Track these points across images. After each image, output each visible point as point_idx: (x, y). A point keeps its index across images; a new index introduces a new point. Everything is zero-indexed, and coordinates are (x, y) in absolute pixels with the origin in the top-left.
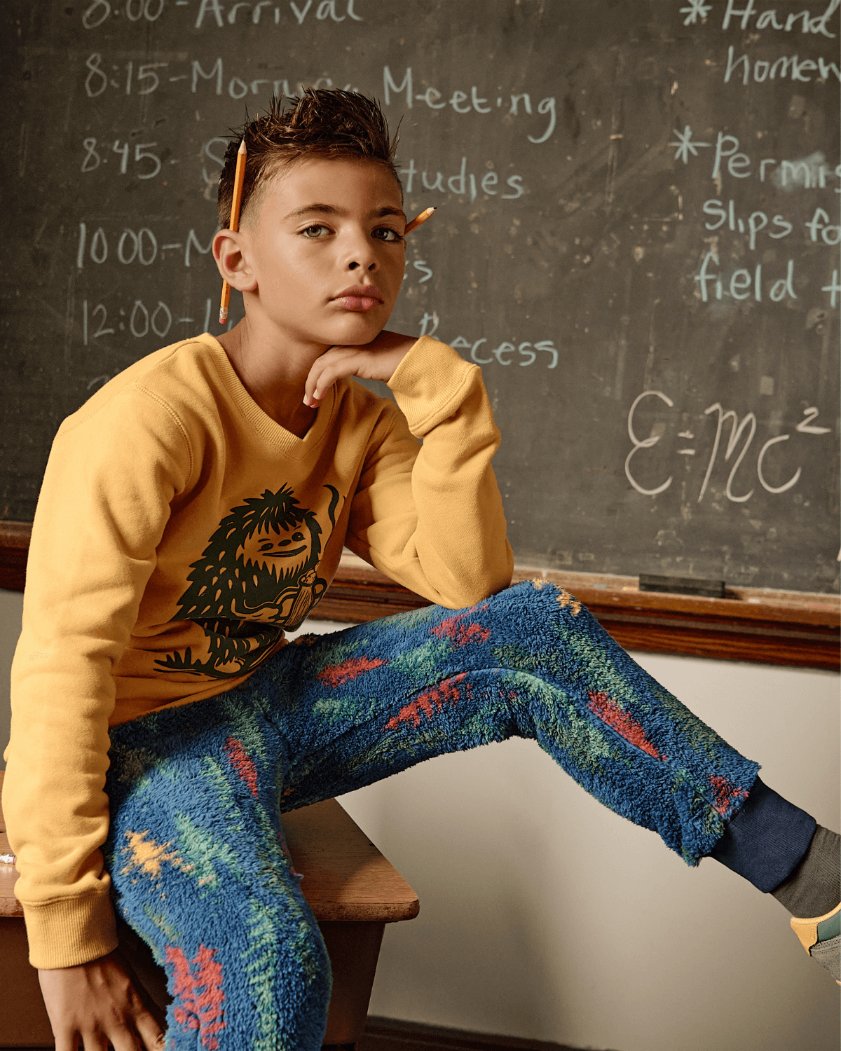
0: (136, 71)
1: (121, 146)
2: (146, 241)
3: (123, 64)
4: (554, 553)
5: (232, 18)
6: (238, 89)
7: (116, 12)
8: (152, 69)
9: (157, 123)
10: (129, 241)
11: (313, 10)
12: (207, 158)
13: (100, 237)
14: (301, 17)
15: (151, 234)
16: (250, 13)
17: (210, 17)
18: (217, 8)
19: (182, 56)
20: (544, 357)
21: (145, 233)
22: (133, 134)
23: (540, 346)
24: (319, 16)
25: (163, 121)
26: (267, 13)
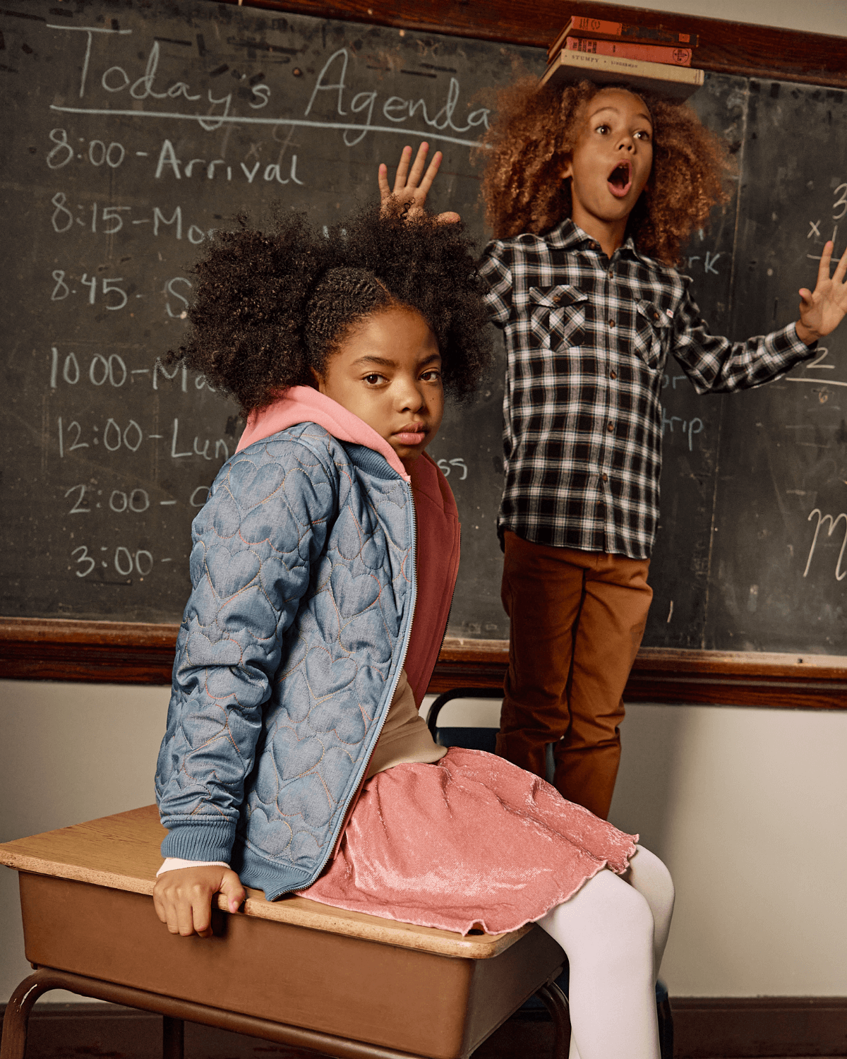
0: (100, 213)
1: (89, 280)
2: (116, 365)
3: (88, 204)
4: (467, 625)
5: (188, 172)
6: (196, 236)
7: (79, 156)
8: (115, 212)
9: (123, 260)
10: (100, 366)
11: (261, 171)
12: (169, 293)
13: (71, 359)
14: (251, 177)
15: (120, 360)
16: (205, 169)
17: (168, 170)
18: (174, 162)
19: (144, 202)
20: (457, 471)
21: (114, 359)
22: (100, 269)
23: (453, 462)
24: (266, 177)
25: (128, 259)
26: (220, 170)
